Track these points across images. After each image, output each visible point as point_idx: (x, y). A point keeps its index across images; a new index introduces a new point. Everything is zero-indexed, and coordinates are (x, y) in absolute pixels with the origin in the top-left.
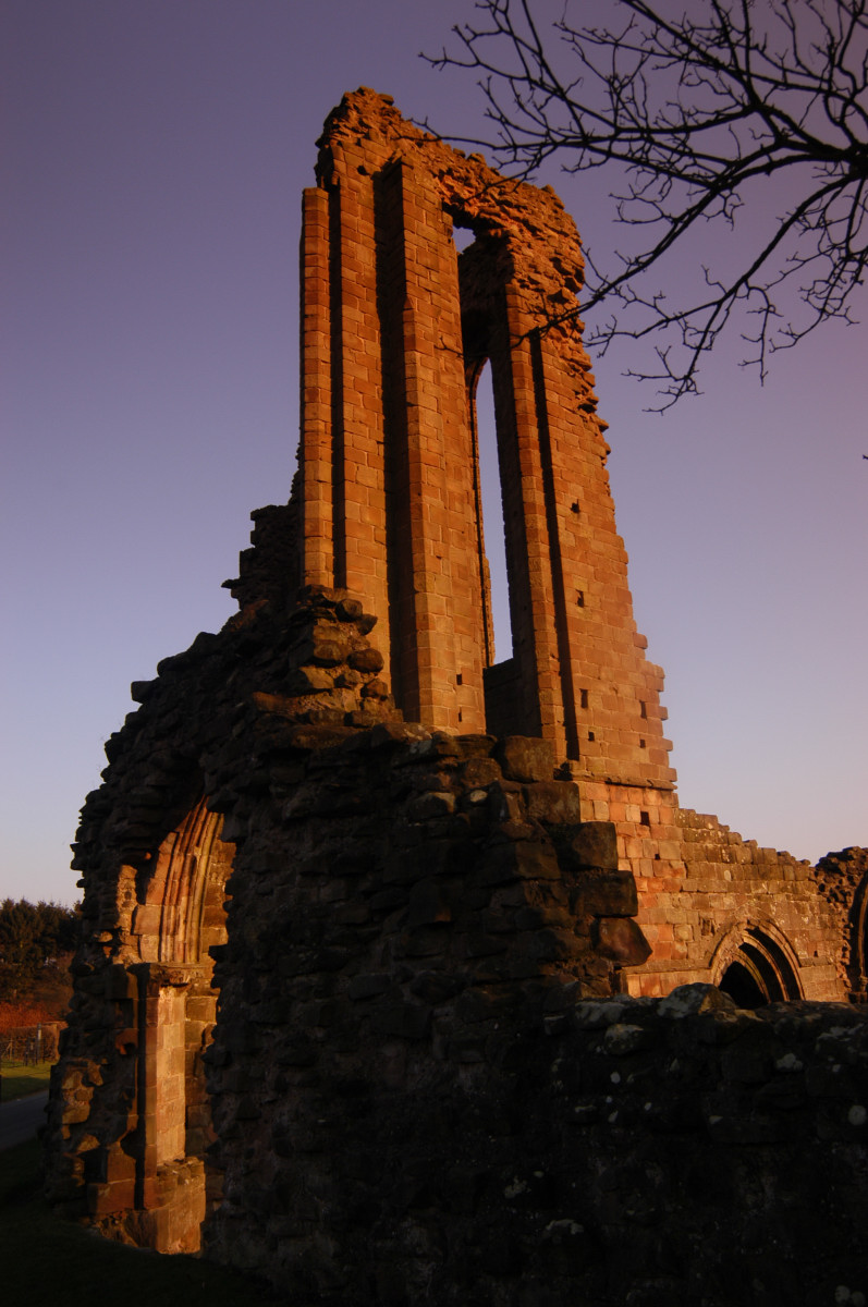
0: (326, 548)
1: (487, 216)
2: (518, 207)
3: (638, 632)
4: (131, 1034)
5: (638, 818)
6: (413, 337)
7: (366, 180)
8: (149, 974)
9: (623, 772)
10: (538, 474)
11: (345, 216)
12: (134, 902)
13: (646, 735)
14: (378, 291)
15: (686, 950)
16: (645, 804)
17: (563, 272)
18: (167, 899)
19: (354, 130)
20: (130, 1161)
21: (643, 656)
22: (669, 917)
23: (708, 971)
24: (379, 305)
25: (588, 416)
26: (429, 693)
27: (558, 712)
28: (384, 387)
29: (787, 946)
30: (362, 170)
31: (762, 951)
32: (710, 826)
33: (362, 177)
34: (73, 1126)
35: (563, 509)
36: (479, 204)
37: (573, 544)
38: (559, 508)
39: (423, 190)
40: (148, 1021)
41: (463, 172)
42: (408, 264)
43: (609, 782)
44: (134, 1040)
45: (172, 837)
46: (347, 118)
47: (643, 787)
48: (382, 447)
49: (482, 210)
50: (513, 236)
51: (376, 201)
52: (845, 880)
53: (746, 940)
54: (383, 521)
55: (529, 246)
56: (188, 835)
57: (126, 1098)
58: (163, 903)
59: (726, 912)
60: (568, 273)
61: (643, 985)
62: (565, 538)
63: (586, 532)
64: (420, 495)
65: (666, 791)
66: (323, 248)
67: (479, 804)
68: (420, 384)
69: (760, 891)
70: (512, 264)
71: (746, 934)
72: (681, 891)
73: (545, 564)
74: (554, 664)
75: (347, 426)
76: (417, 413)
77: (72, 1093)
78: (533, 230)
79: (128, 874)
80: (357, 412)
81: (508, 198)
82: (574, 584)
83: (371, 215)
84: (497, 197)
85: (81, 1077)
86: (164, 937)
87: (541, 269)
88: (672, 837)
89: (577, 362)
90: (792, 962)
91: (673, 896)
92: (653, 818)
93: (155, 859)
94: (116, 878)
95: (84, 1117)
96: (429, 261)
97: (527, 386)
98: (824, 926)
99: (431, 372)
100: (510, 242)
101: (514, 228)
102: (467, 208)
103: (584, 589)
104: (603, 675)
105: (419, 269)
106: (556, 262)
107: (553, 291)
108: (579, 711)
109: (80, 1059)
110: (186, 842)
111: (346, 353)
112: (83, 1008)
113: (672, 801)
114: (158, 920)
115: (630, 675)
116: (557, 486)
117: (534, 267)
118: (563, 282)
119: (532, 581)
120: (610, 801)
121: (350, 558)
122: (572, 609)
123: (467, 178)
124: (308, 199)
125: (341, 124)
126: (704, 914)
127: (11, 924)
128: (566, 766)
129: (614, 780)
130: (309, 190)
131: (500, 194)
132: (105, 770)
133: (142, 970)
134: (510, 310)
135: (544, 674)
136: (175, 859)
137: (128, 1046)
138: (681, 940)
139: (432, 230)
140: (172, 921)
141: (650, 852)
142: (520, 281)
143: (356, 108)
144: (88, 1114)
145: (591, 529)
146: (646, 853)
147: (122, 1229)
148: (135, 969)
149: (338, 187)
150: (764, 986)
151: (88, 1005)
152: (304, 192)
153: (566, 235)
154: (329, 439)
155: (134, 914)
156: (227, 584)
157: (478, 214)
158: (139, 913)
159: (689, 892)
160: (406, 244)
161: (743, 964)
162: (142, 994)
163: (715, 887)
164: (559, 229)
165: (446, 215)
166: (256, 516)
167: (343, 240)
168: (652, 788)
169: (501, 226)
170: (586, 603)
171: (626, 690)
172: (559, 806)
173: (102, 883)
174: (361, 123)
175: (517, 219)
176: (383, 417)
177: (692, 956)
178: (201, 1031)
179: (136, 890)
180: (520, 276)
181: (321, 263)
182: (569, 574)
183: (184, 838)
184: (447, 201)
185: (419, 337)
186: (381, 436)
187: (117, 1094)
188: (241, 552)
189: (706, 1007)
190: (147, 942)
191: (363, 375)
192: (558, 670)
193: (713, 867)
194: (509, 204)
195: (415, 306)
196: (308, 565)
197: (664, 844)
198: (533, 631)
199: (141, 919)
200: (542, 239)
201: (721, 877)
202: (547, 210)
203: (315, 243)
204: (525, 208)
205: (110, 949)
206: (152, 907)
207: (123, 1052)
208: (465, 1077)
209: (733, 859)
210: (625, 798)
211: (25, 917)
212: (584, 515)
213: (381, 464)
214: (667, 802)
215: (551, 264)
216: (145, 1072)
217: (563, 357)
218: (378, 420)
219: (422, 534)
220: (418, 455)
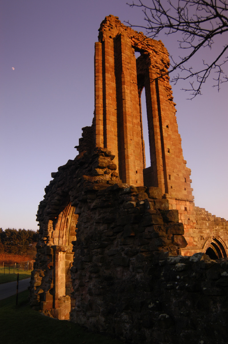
0: (102, 137)
1: (144, 49)
2: (152, 46)
3: (184, 159)
4: (52, 263)
5: (184, 209)
6: (124, 81)
7: (112, 40)
8: (56, 248)
9: (180, 197)
10: (157, 118)
11: (106, 49)
12: (52, 230)
13: (186, 187)
14: (115, 69)
15: (196, 244)
16: (186, 205)
17: (164, 63)
18: (61, 229)
19: (108, 26)
20: (51, 296)
21: (185, 166)
22: (192, 235)
23: (202, 250)
24: (115, 73)
25: (171, 102)
26: (129, 176)
27: (163, 181)
28: (117, 95)
29: (224, 243)
30: (110, 37)
31: (217, 244)
32: (203, 211)
33: (111, 39)
34: (37, 287)
35: (164, 127)
36: (141, 46)
37: (167, 136)
38: (163, 126)
39: (127, 42)
40: (56, 260)
41: (137, 37)
42: (123, 62)
43: (176, 199)
44: (52, 265)
45: (62, 213)
46: (106, 23)
47: (185, 201)
48: (116, 111)
49: (142, 47)
50: (151, 54)
51: (114, 45)
53: (212, 242)
54: (117, 130)
55: (155, 57)
56: (66, 212)
57: (50, 280)
58: (60, 230)
59: (207, 234)
60: (165, 64)
61: (185, 253)
62: (165, 134)
63: (170, 133)
64: (126, 123)
65: (191, 202)
66: (100, 58)
67: (142, 205)
68: (126, 94)
69: (216, 229)
70: (150, 61)
71: (212, 240)
72: (195, 228)
73: (159, 141)
74: (161, 168)
75: (107, 105)
76: (125, 102)
77: (37, 278)
78: (156, 52)
79: (51, 222)
80: (110, 101)
81: (149, 44)
82: (167, 146)
83: (113, 49)
84: (146, 43)
85: (39, 274)
86: (60, 239)
87: (158, 63)
88: (193, 214)
89: (168, 87)
90: (225, 247)
91: (193, 229)
92: (188, 209)
93: (57, 219)
94: (47, 223)
95: (40, 285)
96: (128, 61)
97: (154, 94)
99: (129, 91)
100: (150, 56)
101: (151, 52)
102: (138, 47)
103: (170, 148)
104: (175, 171)
105: (126, 63)
106: (162, 61)
107: (161, 68)
108: (168, 180)
109: (39, 270)
110: (66, 214)
111: (107, 86)
112: (39, 257)
113: (193, 204)
114: (58, 234)
115: (182, 171)
116: (162, 121)
117: (156, 62)
118: (164, 66)
119: (156, 146)
120: (176, 204)
121: (108, 140)
122: (166, 153)
123: (138, 39)
124: (96, 45)
125: (105, 25)
126: (201, 234)
127: (21, 235)
128: (165, 195)
129: (178, 199)
130: (96, 43)
131: (147, 43)
132: (45, 195)
133: (54, 247)
134: (150, 74)
135: (159, 171)
136: (63, 219)
137: (51, 267)
138: (195, 241)
139: (129, 53)
140: (62, 235)
141: (187, 218)
142: (153, 66)
143: (109, 20)
144: (41, 284)
145: (171, 132)
146: (186, 218)
147: (50, 313)
148: (53, 247)
149: (104, 42)
150: (217, 254)
151: (40, 256)
152: (95, 43)
153: (165, 53)
154: (102, 109)
155: (52, 233)
156: (76, 147)
157: (141, 48)
158: (54, 232)
159: (197, 229)
160: (122, 56)
161: (212, 248)
162: (54, 253)
163: (204, 227)
164: (163, 52)
165: (133, 48)
166: (83, 129)
167: (105, 56)
168: (187, 201)
169: (147, 51)
170: (170, 152)
171: (181, 175)
172: (163, 205)
173: (44, 225)
174: (110, 24)
175: (152, 49)
176: (116, 103)
177: (198, 245)
178: (69, 264)
179: (53, 227)
180: (152, 65)
181: (100, 62)
182: (166, 144)
183: (65, 213)
184: (133, 45)
185: (126, 81)
186: (116, 108)
187: (48, 279)
188: (79, 139)
189: (202, 259)
190: (56, 240)
191: (111, 92)
192: (163, 169)
193: (204, 222)
194: (150, 45)
195: (125, 73)
196: (97, 142)
197: (191, 216)
198: (156, 159)
199: (54, 234)
200: (158, 55)
201: (206, 225)
202: (160, 47)
203: (98, 57)
204: (154, 46)
205: (46, 242)
206: (57, 231)
207: (50, 268)
208: (138, 276)
209: (209, 220)
210: (180, 204)
211: (24, 233)
212: (170, 128)
213: (116, 115)
214: (192, 205)
215: (161, 61)
216: (55, 273)
217: (164, 86)
218: (115, 103)
219: (127, 134)
220: (126, 113)
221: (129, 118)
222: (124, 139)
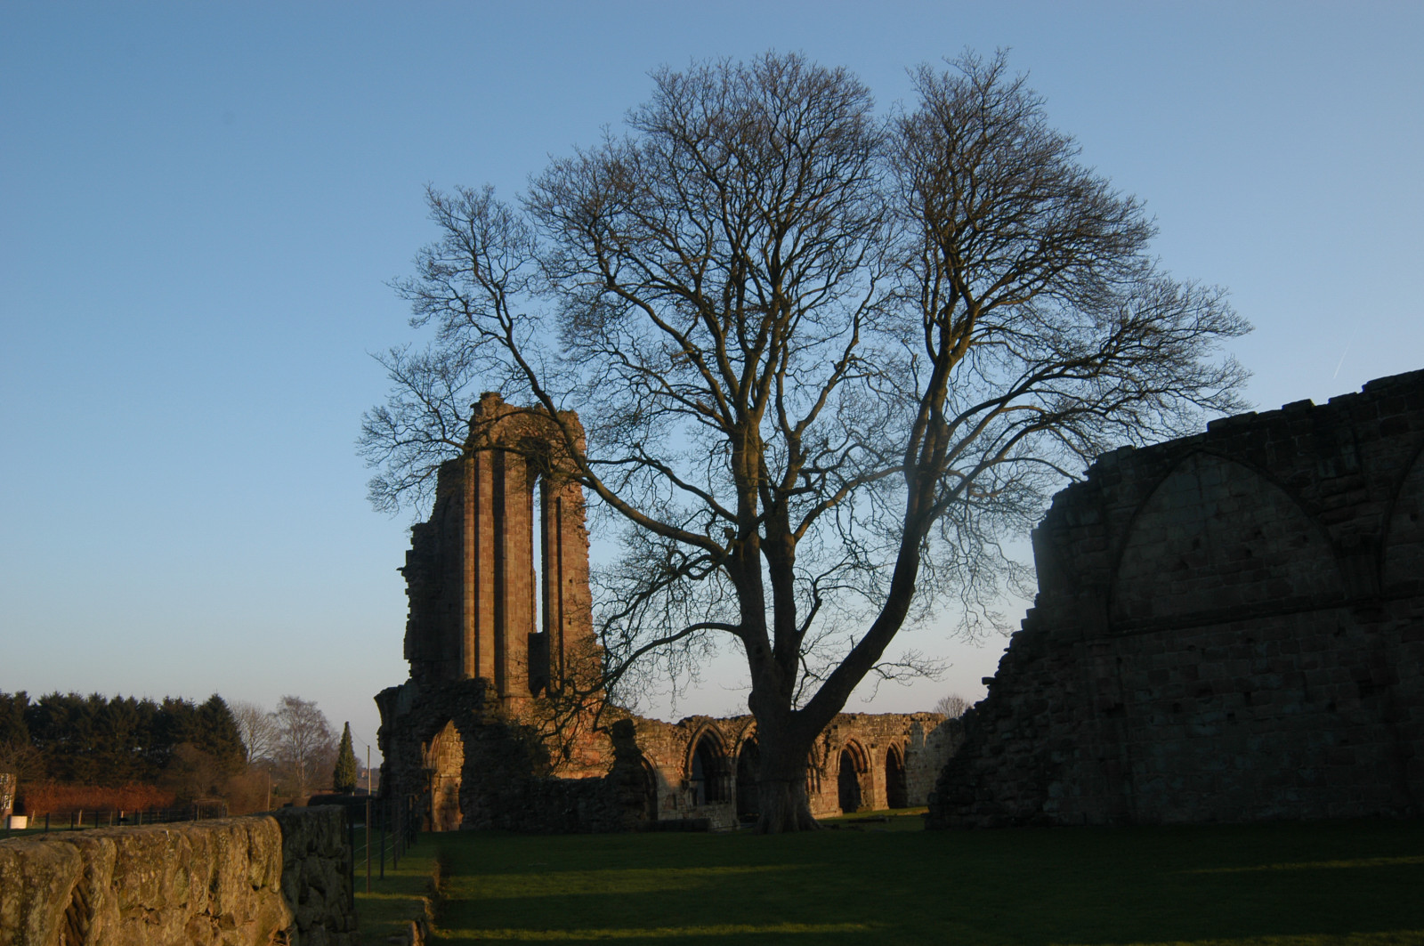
0: (472, 618)
6: (506, 528)
10: (556, 568)
11: (481, 471)
12: (425, 752)
14: (494, 503)
24: (493, 510)
25: (581, 531)
28: (494, 548)
29: (651, 759)
35: (565, 583)
37: (568, 597)
38: (563, 583)
42: (506, 494)
45: (436, 735)
48: (493, 575)
51: (493, 459)
52: (688, 731)
54: (493, 606)
58: (433, 752)
62: (565, 596)
63: (575, 591)
64: (507, 596)
66: (472, 486)
73: (556, 607)
75: (480, 569)
76: (507, 562)
79: (424, 744)
80: (484, 561)
82: (567, 615)
83: (491, 467)
89: (579, 502)
93: (432, 740)
94: (421, 745)
96: (514, 490)
97: (554, 526)
98: (672, 751)
99: (513, 543)
103: (572, 617)
104: (577, 653)
105: (510, 495)
108: (566, 669)
111: (481, 538)
116: (563, 573)
119: (550, 616)
121: (480, 623)
122: (566, 626)
139: (515, 473)
143: (485, 405)
145: (576, 589)
149: (478, 458)
154: (473, 573)
155: (426, 755)
156: (400, 569)
160: (505, 484)
166: (413, 528)
167: (480, 483)
170: (572, 623)
179: (426, 749)
182: (566, 612)
185: (509, 528)
186: (492, 569)
188: (407, 551)
190: (429, 763)
191: (486, 545)
192: (558, 652)
195: (508, 515)
199: (428, 756)
203: (468, 485)
207: (424, 792)
212: (574, 583)
213: (492, 581)
216: (431, 797)
218: (492, 561)
219: (507, 612)
220: (506, 580)
221: (511, 588)
222: (502, 620)
